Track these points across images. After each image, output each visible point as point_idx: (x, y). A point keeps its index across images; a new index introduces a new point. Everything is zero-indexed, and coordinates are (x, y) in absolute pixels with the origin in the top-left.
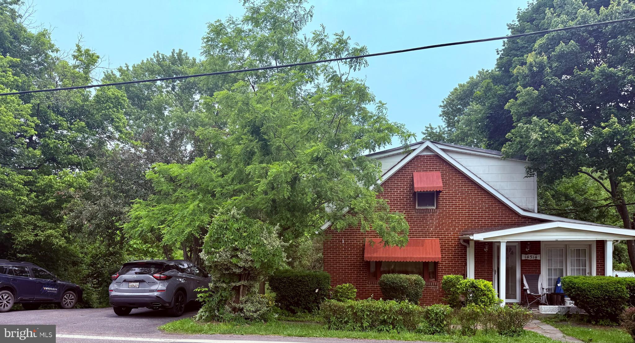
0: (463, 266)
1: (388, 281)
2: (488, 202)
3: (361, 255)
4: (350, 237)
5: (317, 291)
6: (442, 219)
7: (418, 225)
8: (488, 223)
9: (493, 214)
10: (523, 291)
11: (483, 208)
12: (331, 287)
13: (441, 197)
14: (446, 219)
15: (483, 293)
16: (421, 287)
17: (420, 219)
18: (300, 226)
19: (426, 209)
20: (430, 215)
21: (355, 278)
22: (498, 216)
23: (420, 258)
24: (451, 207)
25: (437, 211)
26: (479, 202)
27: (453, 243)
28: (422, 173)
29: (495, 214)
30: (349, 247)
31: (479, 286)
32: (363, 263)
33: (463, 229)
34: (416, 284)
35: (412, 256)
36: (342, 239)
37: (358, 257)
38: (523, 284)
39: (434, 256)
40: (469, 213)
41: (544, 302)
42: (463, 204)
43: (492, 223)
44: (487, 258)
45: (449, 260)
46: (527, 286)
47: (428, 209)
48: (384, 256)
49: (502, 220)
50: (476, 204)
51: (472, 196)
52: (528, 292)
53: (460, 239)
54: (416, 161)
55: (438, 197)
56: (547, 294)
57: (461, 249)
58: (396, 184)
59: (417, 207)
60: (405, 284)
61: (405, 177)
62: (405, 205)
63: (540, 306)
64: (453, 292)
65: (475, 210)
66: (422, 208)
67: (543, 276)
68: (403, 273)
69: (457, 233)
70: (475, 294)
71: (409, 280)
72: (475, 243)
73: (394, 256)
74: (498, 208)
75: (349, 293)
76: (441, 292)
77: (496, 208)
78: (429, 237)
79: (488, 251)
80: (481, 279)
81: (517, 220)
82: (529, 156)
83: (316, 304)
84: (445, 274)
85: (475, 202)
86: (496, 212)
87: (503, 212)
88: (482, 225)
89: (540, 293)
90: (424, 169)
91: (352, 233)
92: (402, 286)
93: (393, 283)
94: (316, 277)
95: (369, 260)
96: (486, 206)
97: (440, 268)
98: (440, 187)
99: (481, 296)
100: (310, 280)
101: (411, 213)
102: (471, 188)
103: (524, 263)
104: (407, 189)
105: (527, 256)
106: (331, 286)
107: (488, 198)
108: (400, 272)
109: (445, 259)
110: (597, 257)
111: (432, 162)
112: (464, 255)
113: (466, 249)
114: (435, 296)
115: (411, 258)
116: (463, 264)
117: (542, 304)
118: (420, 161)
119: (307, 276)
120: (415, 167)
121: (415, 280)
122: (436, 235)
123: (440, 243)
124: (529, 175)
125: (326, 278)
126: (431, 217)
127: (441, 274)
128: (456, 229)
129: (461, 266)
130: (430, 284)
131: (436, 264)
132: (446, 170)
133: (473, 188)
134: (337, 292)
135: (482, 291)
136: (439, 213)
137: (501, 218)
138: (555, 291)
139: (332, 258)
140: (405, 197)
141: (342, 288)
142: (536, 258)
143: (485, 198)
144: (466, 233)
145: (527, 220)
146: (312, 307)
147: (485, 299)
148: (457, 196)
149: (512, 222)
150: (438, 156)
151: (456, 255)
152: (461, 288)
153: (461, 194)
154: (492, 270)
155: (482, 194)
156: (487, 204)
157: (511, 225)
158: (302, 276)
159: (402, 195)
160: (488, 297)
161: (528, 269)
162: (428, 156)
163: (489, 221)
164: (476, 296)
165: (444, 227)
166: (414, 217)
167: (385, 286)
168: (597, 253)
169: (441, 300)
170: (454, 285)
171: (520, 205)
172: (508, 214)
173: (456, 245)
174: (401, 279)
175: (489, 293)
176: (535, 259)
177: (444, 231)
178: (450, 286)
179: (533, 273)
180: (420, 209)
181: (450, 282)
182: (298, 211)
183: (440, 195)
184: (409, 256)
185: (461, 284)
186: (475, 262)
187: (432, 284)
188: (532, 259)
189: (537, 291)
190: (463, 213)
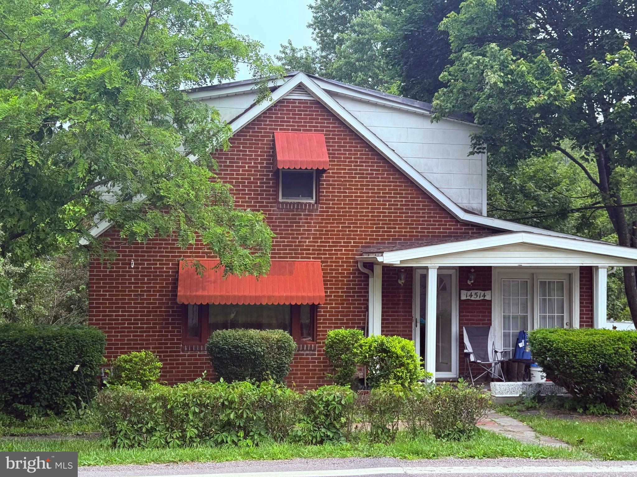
0: (362, 312)
1: (227, 343)
2: (406, 194)
3: (171, 291)
4: (148, 256)
5: (76, 369)
6: (326, 223)
7: (282, 234)
8: (405, 232)
9: (413, 217)
10: (463, 357)
11: (397, 205)
12: (106, 360)
13: (325, 181)
14: (333, 223)
15: (400, 361)
16: (289, 354)
17: (287, 222)
18: (48, 230)
19: (298, 203)
20: (305, 215)
21: (157, 340)
22: (423, 221)
23: (287, 297)
24: (342, 200)
25: (317, 207)
26: (391, 193)
27: (345, 270)
28: (291, 134)
29: (417, 217)
30: (146, 276)
31: (393, 350)
32: (173, 307)
33: (362, 243)
34: (279, 348)
35: (271, 294)
36: (130, 260)
37: (164, 295)
38: (463, 343)
39: (311, 294)
40: (374, 212)
41: (497, 376)
42: (363, 197)
43: (413, 232)
44: (404, 296)
45: (338, 300)
46: (469, 349)
47: (301, 204)
48: (218, 294)
49: (429, 229)
50: (386, 197)
51: (378, 182)
52: (472, 358)
53: (357, 262)
54: (279, 110)
55: (320, 181)
56: (502, 362)
57: (358, 281)
58: (241, 151)
59: (281, 199)
60: (260, 350)
61: (259, 140)
62: (259, 194)
63: (492, 384)
64: (346, 362)
65: (383, 209)
66: (289, 201)
67: (495, 330)
68: (255, 328)
69: (353, 251)
70: (386, 364)
71: (267, 340)
72: (383, 270)
73: (236, 294)
74: (423, 205)
75: (145, 370)
76: (323, 362)
77: (419, 205)
78: (302, 258)
79: (404, 284)
80: (395, 337)
81: (454, 229)
82: (478, 115)
83: (73, 397)
84: (331, 327)
85: (383, 193)
86: (419, 213)
87: (430, 213)
88: (395, 236)
89: (491, 360)
90: (294, 126)
91: (151, 248)
92: (254, 353)
93: (236, 347)
94: (75, 338)
95: (186, 303)
96: (402, 201)
97: (322, 316)
98: (324, 162)
99: (396, 367)
100: (61, 347)
101: (270, 210)
102: (377, 166)
103: (464, 305)
104: (263, 163)
105: (469, 293)
106: (106, 357)
107: (405, 186)
108: (248, 326)
109: (330, 300)
110: (581, 296)
111: (309, 115)
112: (365, 292)
113: (368, 281)
114: (311, 370)
115: (269, 297)
116: (361, 308)
117: (493, 380)
118: (287, 110)
119: (55, 338)
120: (278, 121)
121: (278, 341)
122: (314, 254)
123: (323, 270)
124: (475, 150)
125: (96, 340)
126: (307, 219)
127: (323, 327)
128: (350, 243)
129: (358, 312)
130: (303, 347)
131: (314, 308)
132: (335, 131)
133: (381, 166)
134: (119, 369)
135: (397, 357)
136: (321, 212)
137: (427, 225)
138: (514, 355)
139: (108, 299)
140: (258, 179)
141: (131, 361)
142: (484, 296)
143: (401, 186)
144: (368, 250)
145: (470, 229)
146: (65, 403)
147: (403, 372)
148: (352, 181)
149: (446, 232)
150: (319, 104)
151: (350, 292)
152: (361, 352)
153: (359, 178)
154: (412, 320)
155: (396, 178)
156: (404, 197)
157: (444, 236)
158: (43, 338)
159: (252, 175)
160: (407, 369)
161: (471, 316)
162: (301, 102)
163: (406, 228)
164: (388, 369)
165: (329, 238)
166: (276, 219)
167: (219, 353)
168: (580, 288)
169: (323, 378)
170: (347, 349)
171: (459, 201)
172: (439, 217)
173: (351, 273)
174: (252, 339)
175: (409, 361)
176: (482, 298)
177: (329, 246)
178: (341, 351)
179: (479, 324)
180: (287, 203)
181: (341, 342)
182: (44, 199)
183: (323, 177)
184: (265, 293)
185: (361, 346)
186: (382, 304)
187: (307, 347)
188: (478, 299)
189: (486, 358)
190: (362, 212)
